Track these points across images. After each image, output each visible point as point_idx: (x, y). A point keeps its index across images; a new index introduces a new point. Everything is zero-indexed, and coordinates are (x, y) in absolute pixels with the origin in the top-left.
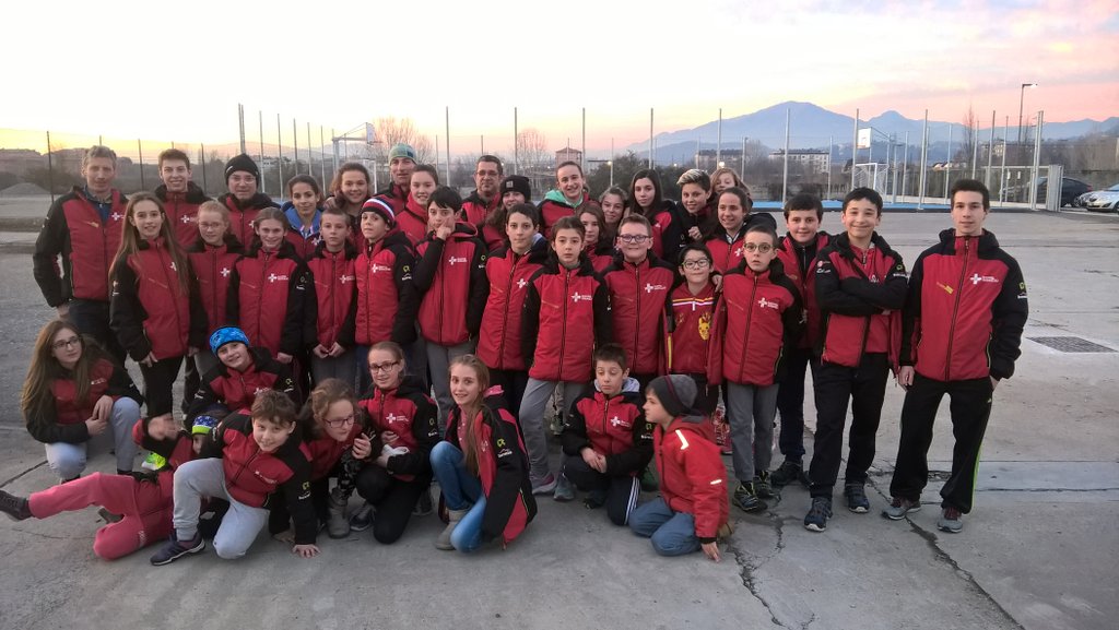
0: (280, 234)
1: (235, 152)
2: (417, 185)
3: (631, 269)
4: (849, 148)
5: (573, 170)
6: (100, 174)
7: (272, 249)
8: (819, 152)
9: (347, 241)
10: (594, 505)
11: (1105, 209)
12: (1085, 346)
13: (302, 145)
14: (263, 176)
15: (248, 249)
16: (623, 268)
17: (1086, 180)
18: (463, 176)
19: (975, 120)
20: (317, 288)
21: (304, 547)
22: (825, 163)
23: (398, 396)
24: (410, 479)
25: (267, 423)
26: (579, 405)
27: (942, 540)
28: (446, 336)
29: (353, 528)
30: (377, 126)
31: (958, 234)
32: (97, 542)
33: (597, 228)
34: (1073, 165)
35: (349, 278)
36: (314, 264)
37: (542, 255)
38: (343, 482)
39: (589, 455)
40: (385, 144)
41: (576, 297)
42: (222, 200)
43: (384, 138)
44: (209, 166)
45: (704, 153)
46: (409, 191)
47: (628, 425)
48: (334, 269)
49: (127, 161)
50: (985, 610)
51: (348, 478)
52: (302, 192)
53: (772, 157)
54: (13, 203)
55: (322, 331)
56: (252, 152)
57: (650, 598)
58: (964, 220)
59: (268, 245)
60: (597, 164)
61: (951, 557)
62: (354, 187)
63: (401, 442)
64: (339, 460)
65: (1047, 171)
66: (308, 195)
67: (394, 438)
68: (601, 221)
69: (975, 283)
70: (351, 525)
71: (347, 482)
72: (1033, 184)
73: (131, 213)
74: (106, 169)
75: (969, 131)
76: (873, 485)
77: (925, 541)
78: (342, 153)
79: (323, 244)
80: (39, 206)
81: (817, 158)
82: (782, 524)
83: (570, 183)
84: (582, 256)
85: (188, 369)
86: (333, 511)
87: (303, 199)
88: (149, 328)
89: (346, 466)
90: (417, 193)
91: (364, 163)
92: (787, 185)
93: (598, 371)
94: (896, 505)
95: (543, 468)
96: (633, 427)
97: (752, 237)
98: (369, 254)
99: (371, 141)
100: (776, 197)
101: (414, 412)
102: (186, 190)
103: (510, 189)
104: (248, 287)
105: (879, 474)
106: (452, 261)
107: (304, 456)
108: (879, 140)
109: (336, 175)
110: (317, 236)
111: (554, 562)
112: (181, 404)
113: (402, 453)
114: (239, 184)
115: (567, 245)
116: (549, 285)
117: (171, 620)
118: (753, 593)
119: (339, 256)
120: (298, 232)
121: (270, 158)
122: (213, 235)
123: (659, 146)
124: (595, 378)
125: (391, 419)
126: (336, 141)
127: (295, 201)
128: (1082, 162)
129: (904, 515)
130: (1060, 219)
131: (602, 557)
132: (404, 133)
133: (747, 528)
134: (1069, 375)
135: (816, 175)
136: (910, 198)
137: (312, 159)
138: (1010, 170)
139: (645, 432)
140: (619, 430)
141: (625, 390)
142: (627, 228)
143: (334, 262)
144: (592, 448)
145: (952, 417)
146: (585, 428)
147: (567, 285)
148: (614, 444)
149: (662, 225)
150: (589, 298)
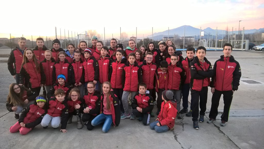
0: (64, 57)
2: (98, 46)
4: (199, 36)
5: (133, 42)
6: (23, 44)
7: (63, 61)
8: (192, 37)
10: (140, 121)
11: (259, 50)
12: (255, 82)
13: (70, 36)
14: (61, 44)
15: (57, 61)
16: (146, 65)
17: (255, 43)
18: (108, 43)
19: (228, 29)
20: (74, 70)
22: (193, 40)
23: (94, 95)
25: (60, 95)
26: (135, 97)
27: (221, 128)
30: (88, 32)
31: (225, 56)
33: (140, 56)
34: (252, 39)
35: (82, 67)
36: (73, 64)
39: (138, 108)
40: (90, 36)
41: (134, 71)
43: (89, 34)
44: (48, 41)
45: (165, 38)
46: (96, 47)
47: (147, 101)
49: (29, 40)
50: (231, 144)
52: (70, 47)
53: (181, 38)
54: (2, 51)
55: (76, 80)
57: (153, 142)
58: (227, 53)
60: (140, 40)
61: (223, 132)
62: (83, 46)
65: (245, 41)
66: (72, 48)
69: (229, 68)
72: (242, 44)
73: (25, 53)
74: (24, 43)
75: (227, 32)
77: (217, 128)
78: (80, 38)
80: (8, 51)
81: (191, 38)
82: (184, 125)
83: (132, 45)
84: (135, 62)
86: (79, 123)
87: (71, 49)
88: (31, 80)
90: (98, 48)
91: (85, 40)
92: (184, 45)
93: (140, 88)
94: (210, 120)
98: (87, 61)
99: (86, 35)
100: (182, 48)
101: (97, 99)
102: (43, 47)
103: (118, 47)
104: (58, 70)
105: (207, 113)
106: (104, 64)
108: (206, 34)
109: (79, 44)
110: (74, 58)
111: (130, 134)
114: (56, 46)
115: (131, 60)
116: (127, 69)
118: (177, 141)
119: (79, 62)
120: (69, 57)
121: (63, 39)
122: (48, 58)
123: (154, 36)
124: (139, 90)
125: (92, 100)
126: (78, 35)
127: (69, 49)
128: (254, 39)
129: (212, 122)
130: (249, 53)
131: (142, 133)
132: (94, 33)
133: (175, 126)
134: (250, 89)
135: (191, 43)
136: (213, 48)
137: (72, 40)
138: (237, 41)
139: (151, 103)
140: (145, 103)
141: (146, 93)
142: (148, 56)
143: (78, 64)
144: (139, 107)
145: (224, 99)
146: (137, 103)
147: (131, 69)
148: (144, 106)
149: (155, 55)
150: (137, 71)
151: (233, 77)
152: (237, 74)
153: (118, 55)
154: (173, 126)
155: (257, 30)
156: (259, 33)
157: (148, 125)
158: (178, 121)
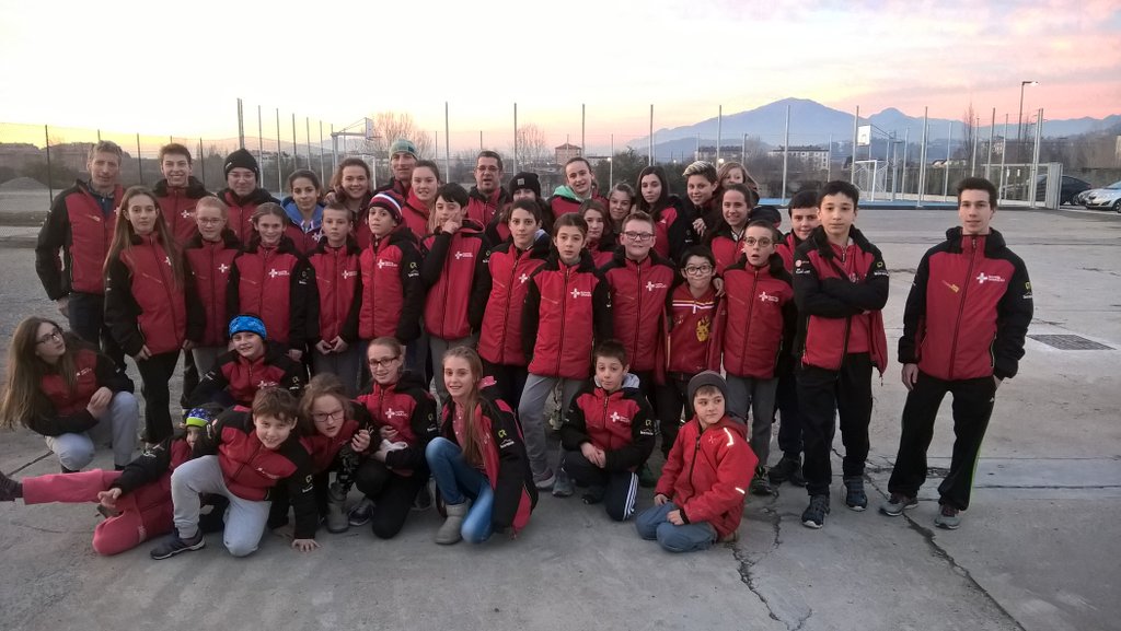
0: (280, 229)
1: (232, 147)
2: (419, 180)
3: (632, 265)
4: (848, 146)
5: (581, 165)
6: (105, 169)
7: (271, 244)
8: (818, 149)
9: (348, 236)
10: (593, 500)
11: (1104, 207)
12: (1084, 344)
13: (301, 140)
14: (261, 171)
15: (246, 244)
16: (624, 265)
17: (1085, 178)
18: (462, 170)
19: (974, 117)
20: (319, 284)
21: (303, 542)
22: (824, 160)
23: (397, 391)
24: (407, 474)
25: (273, 420)
26: (579, 400)
27: (940, 537)
28: (447, 330)
29: (352, 523)
30: (376, 121)
31: (965, 232)
32: (96, 538)
33: (602, 224)
34: (1073, 162)
35: (351, 274)
36: (315, 260)
37: (544, 250)
38: (342, 477)
39: (589, 450)
40: (385, 140)
41: (576, 293)
42: (221, 195)
43: (383, 133)
44: (209, 160)
45: (703, 150)
46: (410, 186)
47: (628, 421)
48: (336, 264)
50: (982, 606)
51: (346, 473)
52: (303, 187)
53: (771, 154)
54: (10, 197)
55: (325, 326)
56: (249, 148)
57: (648, 593)
58: (970, 219)
59: (267, 240)
60: (597, 160)
61: (948, 554)
62: (355, 183)
63: (400, 437)
64: (338, 454)
65: (1046, 168)
66: (308, 190)
67: (393, 433)
68: (607, 218)
69: (981, 282)
70: (349, 520)
71: (346, 477)
72: (1032, 182)
73: (125, 207)
74: (111, 164)
75: (969, 128)
76: (870, 481)
77: (922, 538)
78: (341, 149)
79: (325, 239)
80: (41, 201)
81: (816, 155)
82: (779, 520)
83: (578, 179)
84: (583, 253)
85: (187, 364)
86: (333, 506)
87: (303, 194)
88: (144, 323)
89: (344, 461)
90: (419, 188)
91: (363, 158)
92: (787, 182)
93: (598, 365)
94: (893, 501)
95: (542, 462)
96: (633, 422)
97: (753, 231)
98: (375, 249)
99: (370, 136)
100: (776, 194)
101: (413, 407)
102: (187, 184)
103: (522, 187)
104: (248, 283)
105: (877, 471)
106: (458, 255)
107: (305, 450)
108: (878, 137)
109: (335, 171)
110: (317, 231)
111: (552, 557)
112: (180, 399)
113: (401, 448)
114: (239, 180)
115: (568, 242)
116: (550, 281)
117: (171, 614)
118: (751, 588)
119: (341, 251)
120: (298, 227)
121: (268, 153)
122: (211, 231)
123: (659, 142)
124: (594, 373)
125: (390, 414)
126: (335, 136)
127: (296, 196)
128: (1081, 159)
129: (902, 511)
130: (1060, 217)
131: (600, 552)
132: (403, 128)
133: (744, 524)
134: (1067, 373)
135: (816, 172)
136: (909, 195)
137: (311, 154)
138: (1010, 168)
139: (644, 428)
140: (619, 426)
141: (625, 386)
142: (631, 226)
143: (336, 258)
144: (591, 443)
145: (954, 414)
146: (585, 423)
147: (566, 281)
148: (613, 439)
149: (667, 220)
150: (589, 294)
151: (997, 322)
152: (1014, 311)
153: (517, 221)
154: (737, 525)
155: (1095, 122)
156: (1104, 134)
157: (630, 519)
158: (757, 503)
